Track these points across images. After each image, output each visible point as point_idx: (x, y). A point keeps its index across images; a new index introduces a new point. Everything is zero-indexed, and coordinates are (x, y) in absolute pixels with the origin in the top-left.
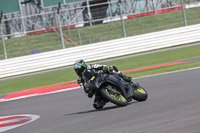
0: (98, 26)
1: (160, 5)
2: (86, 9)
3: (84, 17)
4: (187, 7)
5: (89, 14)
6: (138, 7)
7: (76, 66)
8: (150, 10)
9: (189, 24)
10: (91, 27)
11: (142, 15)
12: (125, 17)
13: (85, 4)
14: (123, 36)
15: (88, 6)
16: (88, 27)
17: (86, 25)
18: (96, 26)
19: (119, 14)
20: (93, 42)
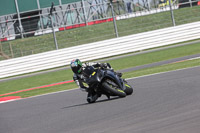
0: (30, 38)
1: (91, 16)
2: (18, 21)
3: (16, 30)
4: (118, 18)
5: (21, 26)
6: (69, 19)
7: (73, 65)
8: (81, 22)
9: (120, 36)
10: (23, 39)
11: (73, 27)
12: (56, 29)
13: (16, 17)
14: (55, 48)
15: (20, 19)
16: (19, 40)
17: (17, 38)
18: (27, 39)
19: (51, 26)
20: (25, 55)
